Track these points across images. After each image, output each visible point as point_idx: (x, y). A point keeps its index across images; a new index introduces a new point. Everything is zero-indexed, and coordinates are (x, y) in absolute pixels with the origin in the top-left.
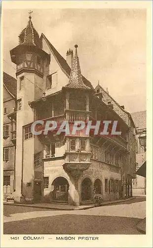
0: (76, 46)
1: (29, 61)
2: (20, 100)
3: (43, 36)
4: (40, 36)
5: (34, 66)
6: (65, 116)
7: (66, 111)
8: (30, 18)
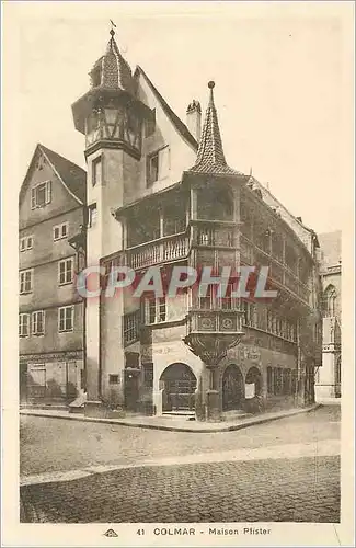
0: (211, 85)
1: (111, 125)
2: (94, 206)
3: (139, 71)
4: (133, 70)
5: (122, 135)
6: (188, 235)
7: (192, 223)
8: (112, 33)
